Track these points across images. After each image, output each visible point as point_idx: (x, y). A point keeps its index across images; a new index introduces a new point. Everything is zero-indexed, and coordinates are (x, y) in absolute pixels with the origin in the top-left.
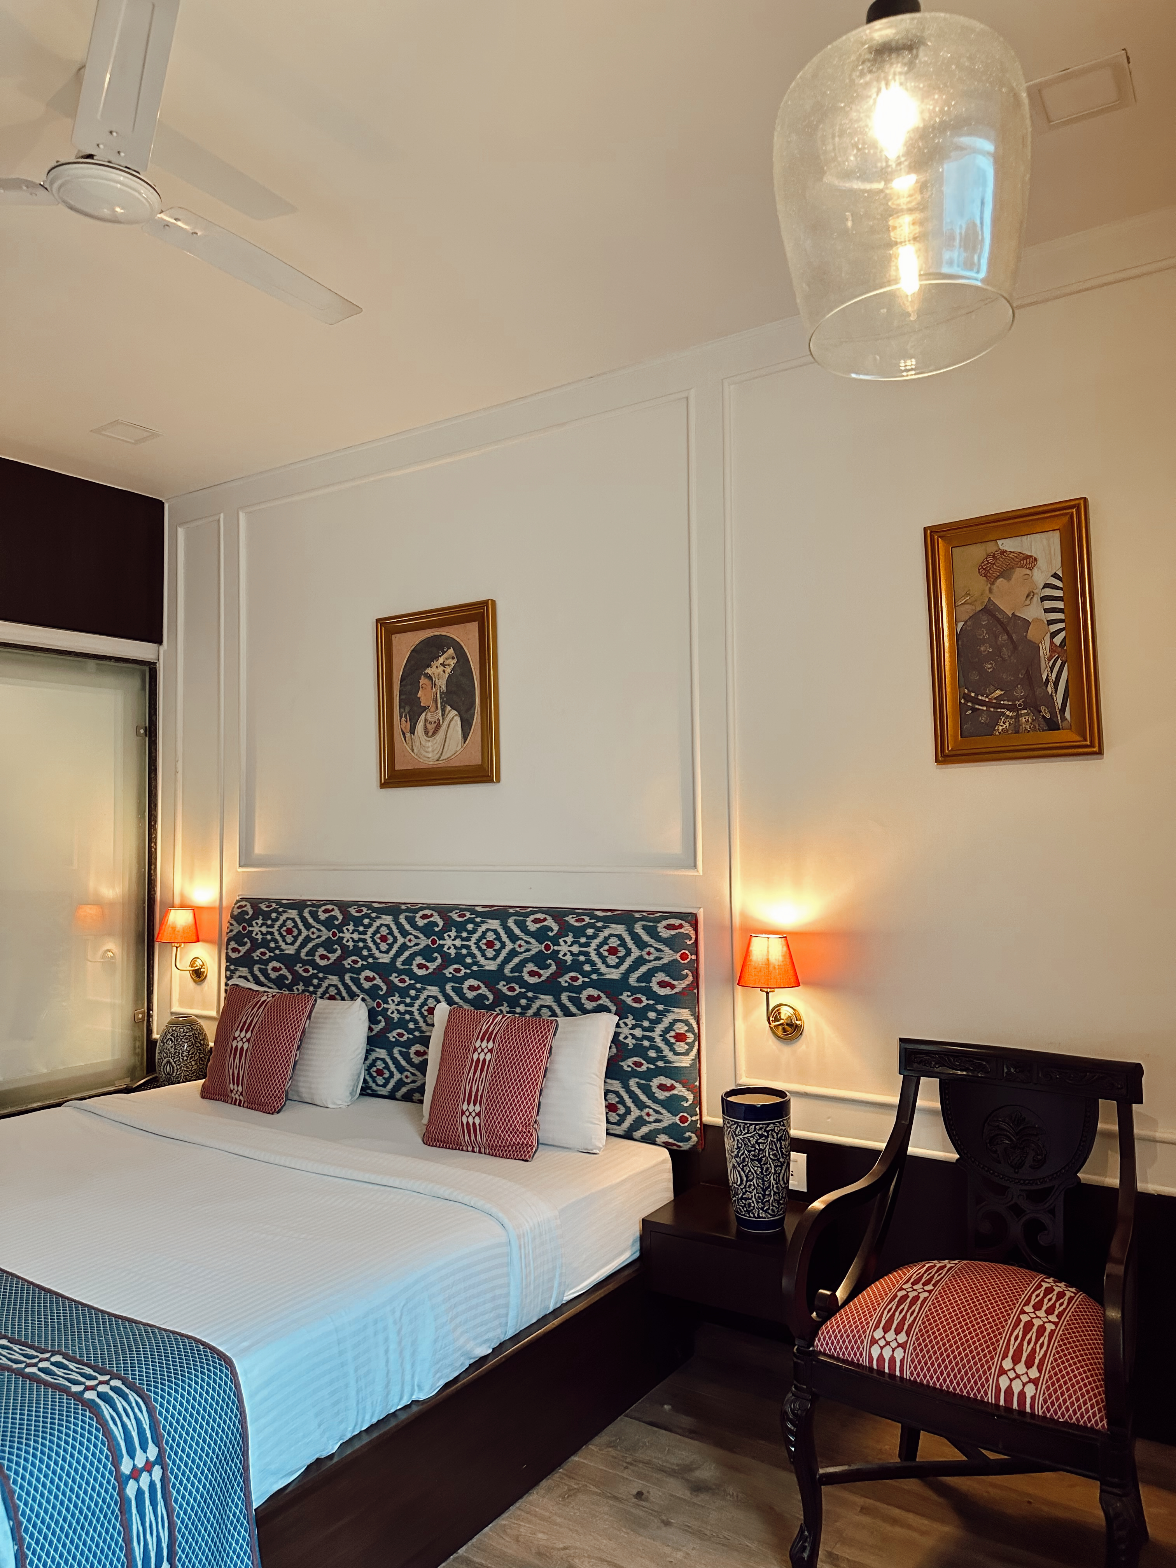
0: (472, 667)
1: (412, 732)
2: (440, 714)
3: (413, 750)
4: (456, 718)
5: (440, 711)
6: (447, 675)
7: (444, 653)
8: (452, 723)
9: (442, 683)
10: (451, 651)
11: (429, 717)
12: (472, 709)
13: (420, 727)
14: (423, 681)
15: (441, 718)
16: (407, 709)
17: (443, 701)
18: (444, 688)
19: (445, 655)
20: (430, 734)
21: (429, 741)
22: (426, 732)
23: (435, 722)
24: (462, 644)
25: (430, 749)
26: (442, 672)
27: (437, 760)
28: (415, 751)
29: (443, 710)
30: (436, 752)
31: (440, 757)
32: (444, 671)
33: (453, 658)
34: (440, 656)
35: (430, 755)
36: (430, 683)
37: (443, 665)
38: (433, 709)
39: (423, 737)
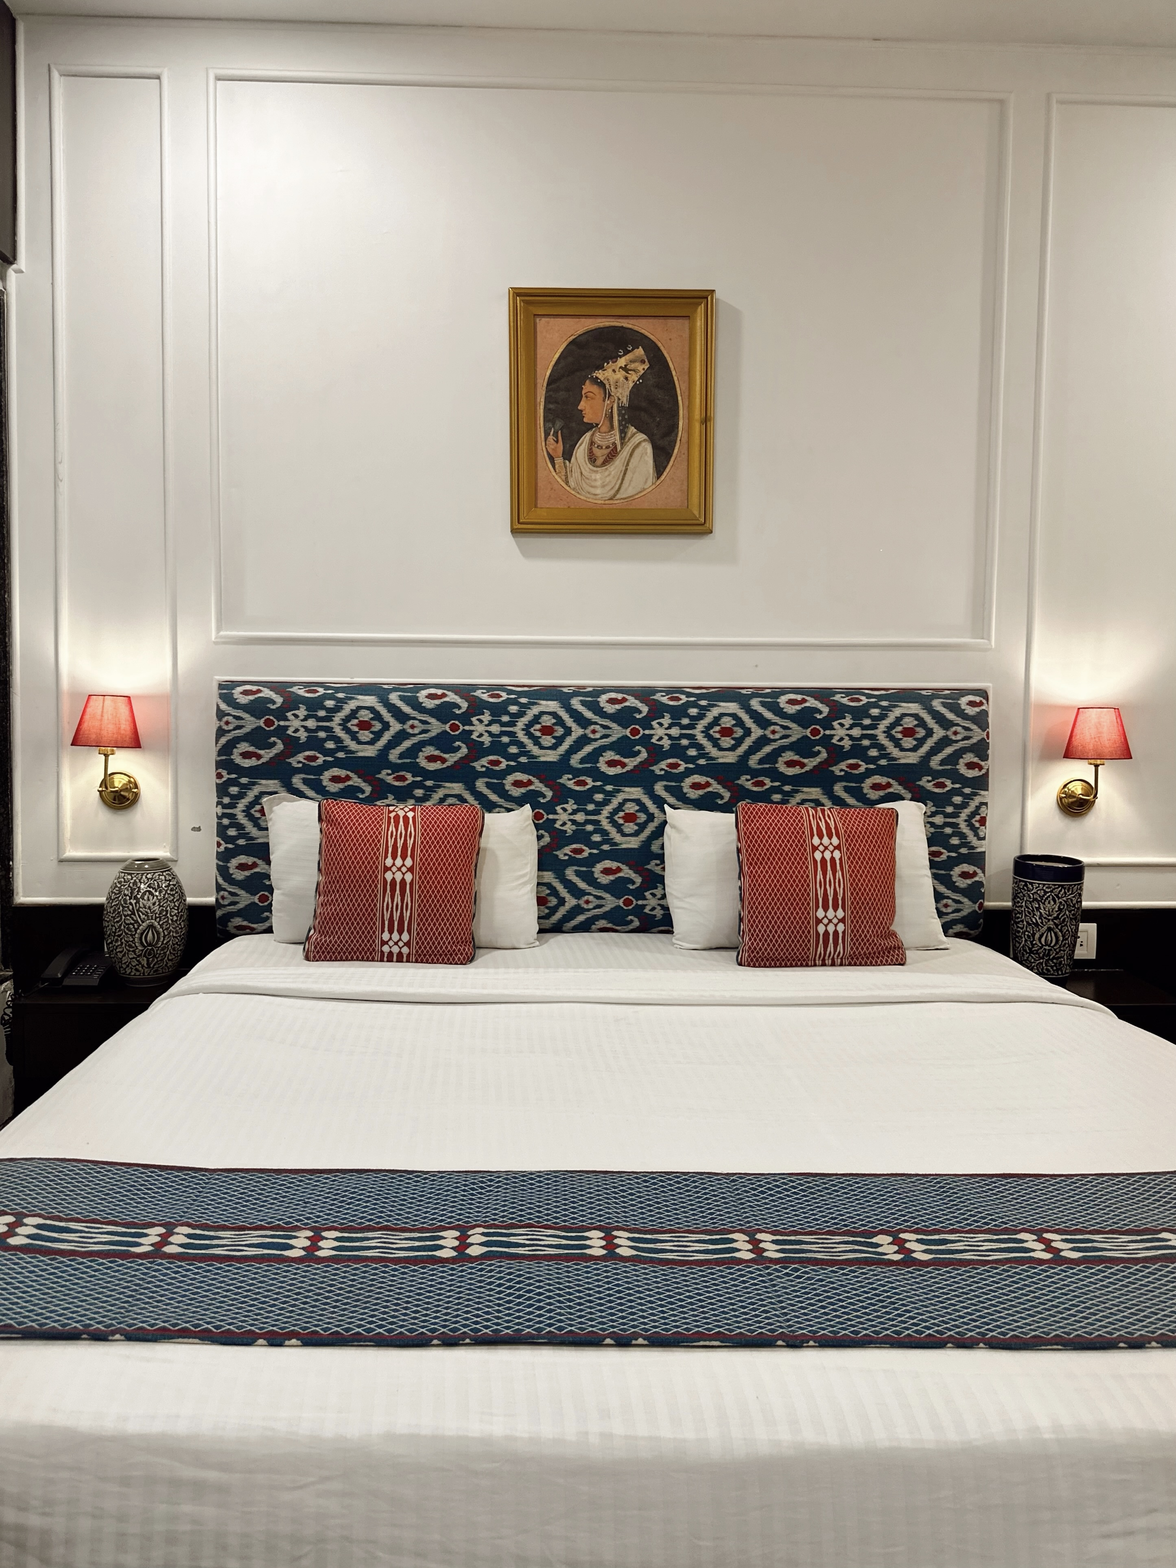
0: (675, 378)
1: (568, 455)
2: (618, 437)
3: (567, 483)
4: (643, 444)
5: (616, 432)
6: (631, 385)
7: (627, 352)
8: (638, 452)
9: (623, 394)
10: (640, 351)
11: (598, 438)
12: (673, 435)
13: (581, 451)
14: (588, 387)
15: (618, 442)
16: (559, 424)
17: (624, 419)
18: (625, 401)
19: (629, 357)
20: (600, 461)
21: (596, 472)
22: (592, 459)
23: (608, 447)
24: (660, 345)
25: (599, 483)
26: (622, 379)
27: (611, 499)
28: (572, 483)
29: (623, 432)
30: (608, 488)
31: (615, 495)
32: (626, 378)
33: (643, 362)
34: (621, 357)
35: (598, 491)
36: (602, 392)
37: (625, 369)
38: (604, 429)
39: (587, 467)
